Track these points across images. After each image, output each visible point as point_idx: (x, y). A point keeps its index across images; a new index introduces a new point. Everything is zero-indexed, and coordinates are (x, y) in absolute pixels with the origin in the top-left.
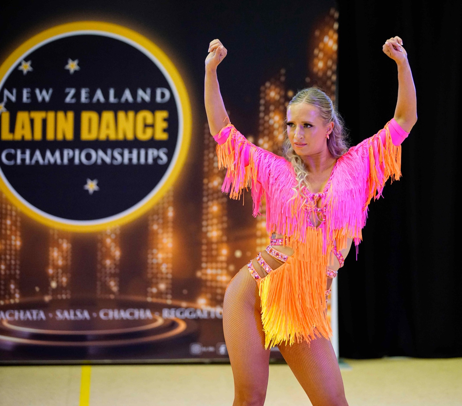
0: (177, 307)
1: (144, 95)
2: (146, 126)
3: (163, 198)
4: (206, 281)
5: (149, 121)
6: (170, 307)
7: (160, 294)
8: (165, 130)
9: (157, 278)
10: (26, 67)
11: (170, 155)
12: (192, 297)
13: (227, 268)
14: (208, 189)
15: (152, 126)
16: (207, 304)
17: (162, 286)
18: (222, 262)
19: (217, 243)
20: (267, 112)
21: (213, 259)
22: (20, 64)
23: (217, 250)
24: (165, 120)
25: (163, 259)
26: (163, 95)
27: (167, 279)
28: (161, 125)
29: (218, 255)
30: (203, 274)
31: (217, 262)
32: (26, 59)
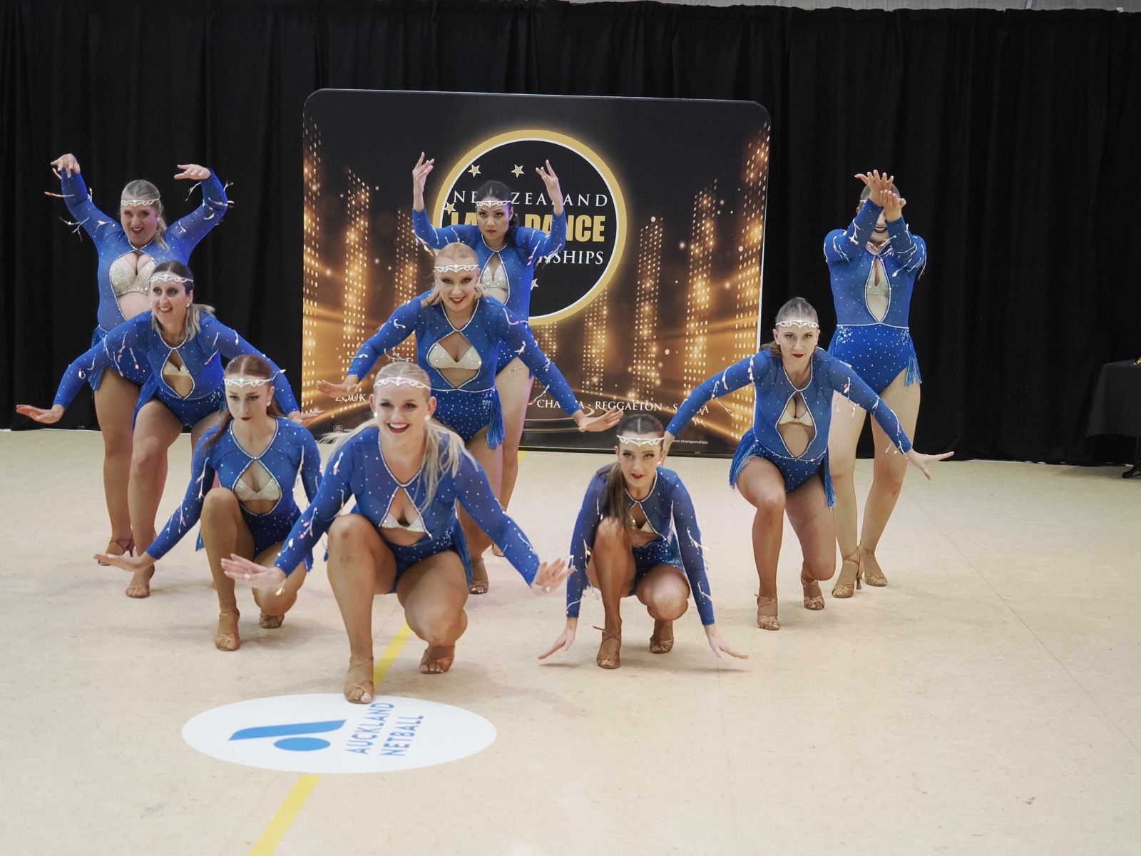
0: (608, 400)
1: (583, 200)
2: (585, 229)
3: (598, 297)
4: (636, 376)
5: (588, 224)
6: (601, 399)
7: (593, 386)
8: (602, 234)
9: (591, 372)
10: (475, 171)
11: (607, 258)
12: (622, 391)
13: (656, 365)
14: (641, 289)
15: (591, 229)
16: (636, 398)
17: (595, 380)
18: (651, 359)
19: (648, 341)
20: (699, 219)
21: (643, 355)
22: (470, 168)
23: (647, 347)
24: (602, 223)
25: (596, 354)
26: (602, 200)
27: (600, 372)
28: (598, 228)
29: (648, 353)
30: (633, 370)
31: (647, 359)
32: (475, 163)
